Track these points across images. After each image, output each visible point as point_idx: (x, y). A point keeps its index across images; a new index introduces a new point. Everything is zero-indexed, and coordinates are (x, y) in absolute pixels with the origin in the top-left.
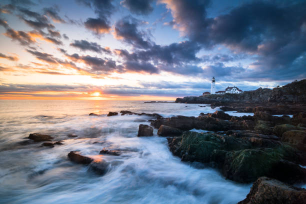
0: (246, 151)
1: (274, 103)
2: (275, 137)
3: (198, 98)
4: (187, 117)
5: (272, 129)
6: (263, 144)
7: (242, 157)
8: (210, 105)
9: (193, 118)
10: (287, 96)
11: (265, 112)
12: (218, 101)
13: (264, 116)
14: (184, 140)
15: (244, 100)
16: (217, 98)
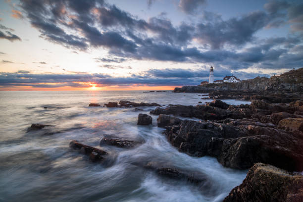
0: (243, 139)
1: (271, 92)
2: (272, 125)
3: (196, 87)
4: (186, 107)
5: (268, 117)
6: (259, 132)
7: (238, 144)
8: (208, 94)
9: (191, 107)
10: (285, 85)
11: (262, 100)
12: (216, 90)
13: (261, 105)
14: (183, 128)
15: (242, 89)
16: (215, 87)
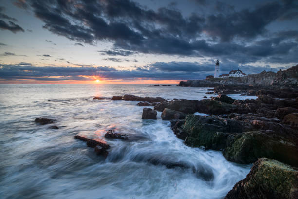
0: (248, 134)
1: (277, 87)
2: (277, 120)
3: (202, 81)
4: (191, 101)
5: (274, 112)
6: (264, 127)
7: (243, 139)
8: (213, 88)
9: (196, 101)
10: (291, 79)
11: (268, 95)
12: (222, 85)
13: (267, 99)
14: (187, 123)
15: (248, 84)
16: (221, 82)
